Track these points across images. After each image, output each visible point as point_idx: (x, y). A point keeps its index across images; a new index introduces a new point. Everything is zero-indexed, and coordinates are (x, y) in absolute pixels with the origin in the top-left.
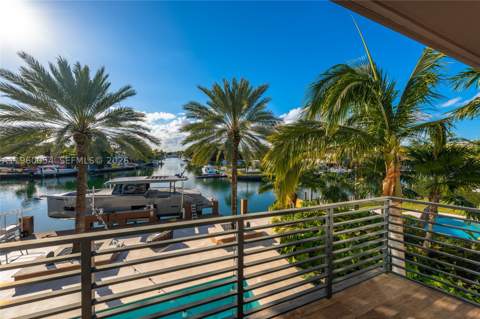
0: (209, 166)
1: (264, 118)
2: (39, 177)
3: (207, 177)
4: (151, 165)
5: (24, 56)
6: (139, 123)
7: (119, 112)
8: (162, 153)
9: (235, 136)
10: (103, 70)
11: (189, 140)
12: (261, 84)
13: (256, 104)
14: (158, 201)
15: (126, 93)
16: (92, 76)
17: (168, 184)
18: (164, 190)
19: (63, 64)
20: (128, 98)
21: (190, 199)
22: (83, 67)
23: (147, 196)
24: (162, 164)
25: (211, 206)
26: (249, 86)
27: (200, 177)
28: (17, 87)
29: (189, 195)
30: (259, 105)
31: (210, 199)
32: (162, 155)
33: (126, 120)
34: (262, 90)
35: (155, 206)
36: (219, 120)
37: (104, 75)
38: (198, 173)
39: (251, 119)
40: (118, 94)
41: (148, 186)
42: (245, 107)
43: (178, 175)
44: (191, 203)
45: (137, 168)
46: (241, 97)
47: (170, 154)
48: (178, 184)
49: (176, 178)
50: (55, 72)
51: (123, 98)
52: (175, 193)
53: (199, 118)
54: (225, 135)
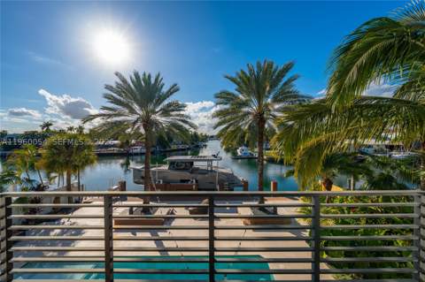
0: (243, 148)
1: (290, 97)
2: (131, 155)
3: (241, 158)
4: (198, 146)
5: (117, 74)
6: (182, 113)
7: (169, 105)
8: (206, 136)
9: (260, 119)
10: (159, 75)
11: (220, 124)
12: (287, 62)
13: (281, 83)
14: (199, 177)
15: (174, 90)
16: (153, 81)
17: (206, 163)
18: (204, 168)
19: (137, 75)
20: (175, 94)
21: (224, 177)
22: (147, 75)
23: (191, 173)
24: (206, 146)
25: (241, 186)
26: (274, 66)
27: (236, 158)
28: (115, 95)
29: (223, 173)
30: (285, 84)
31: (241, 179)
32: (206, 138)
33: (173, 111)
34: (287, 69)
35: (196, 181)
36: (245, 104)
37: (160, 78)
38: (235, 154)
39: (276, 100)
40: (168, 92)
41: (192, 164)
42: (268, 88)
43: (214, 156)
44: (224, 181)
45: (188, 149)
46: (265, 79)
47: (212, 137)
48: (215, 163)
49: (213, 158)
50: (133, 82)
51: (171, 94)
52: (211, 171)
53: (226, 104)
54: (251, 117)
